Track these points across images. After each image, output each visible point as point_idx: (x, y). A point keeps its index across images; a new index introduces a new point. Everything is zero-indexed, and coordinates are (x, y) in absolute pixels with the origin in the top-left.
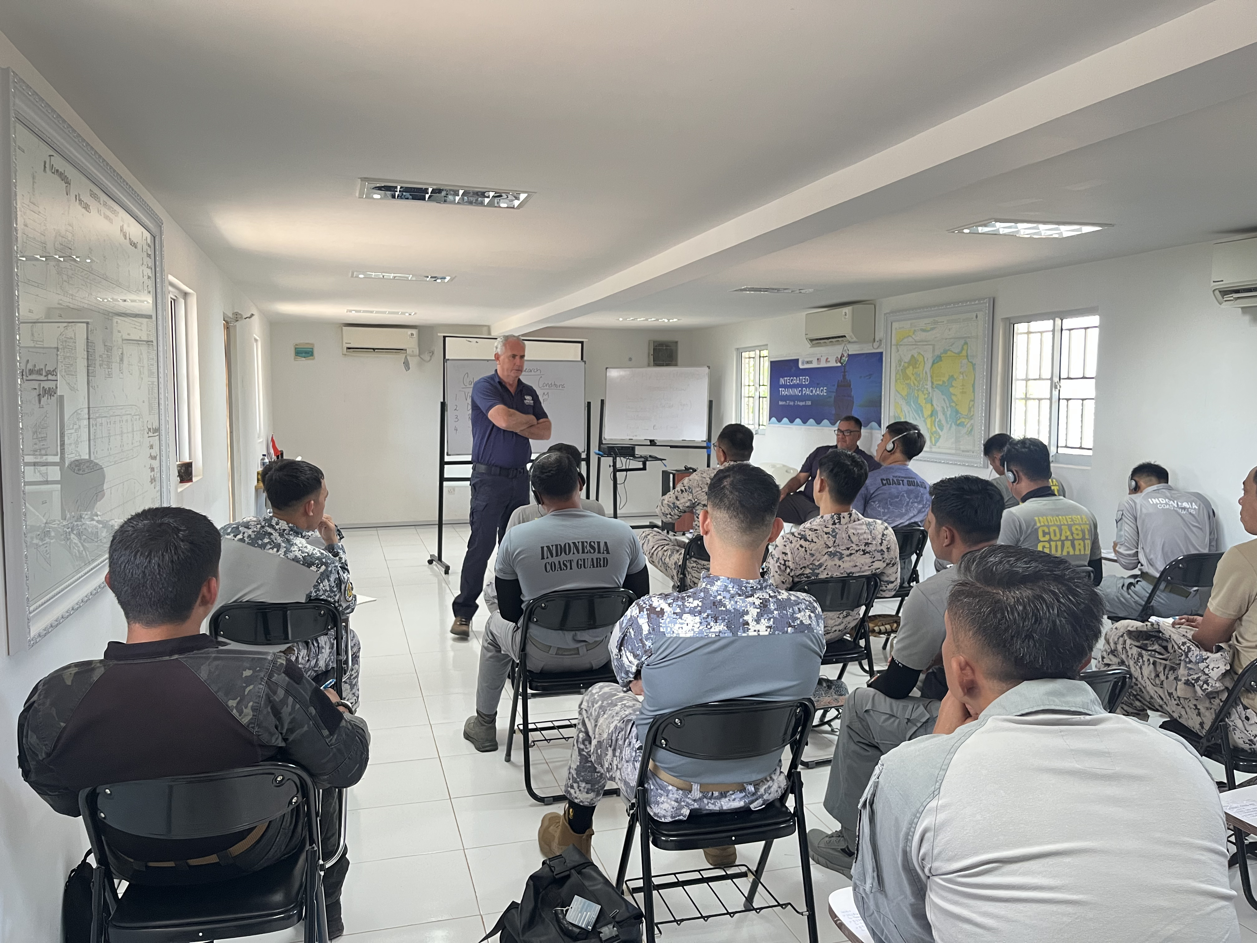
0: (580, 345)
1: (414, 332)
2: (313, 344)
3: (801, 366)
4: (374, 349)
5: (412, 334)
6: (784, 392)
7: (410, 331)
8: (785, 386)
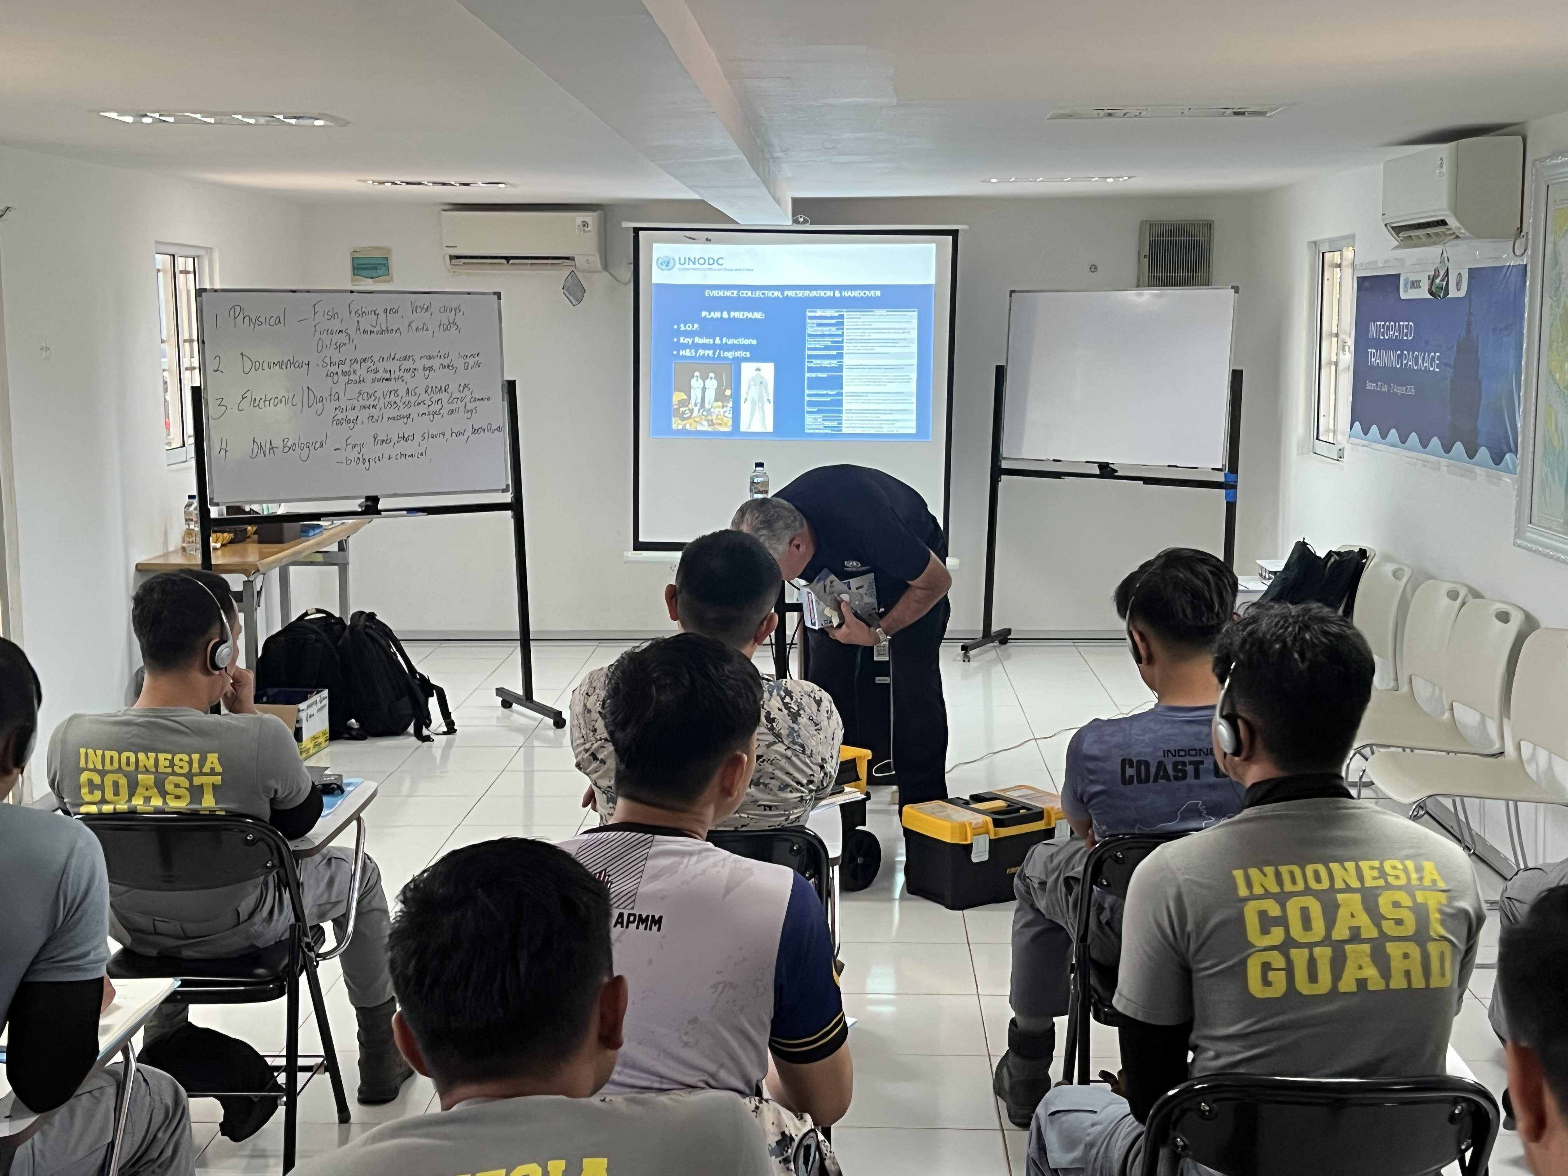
0: (950, 238)
1: (589, 217)
2: (388, 250)
3: (1403, 296)
4: (507, 258)
5: (585, 224)
6: (1377, 358)
7: (579, 217)
8: (1380, 345)
